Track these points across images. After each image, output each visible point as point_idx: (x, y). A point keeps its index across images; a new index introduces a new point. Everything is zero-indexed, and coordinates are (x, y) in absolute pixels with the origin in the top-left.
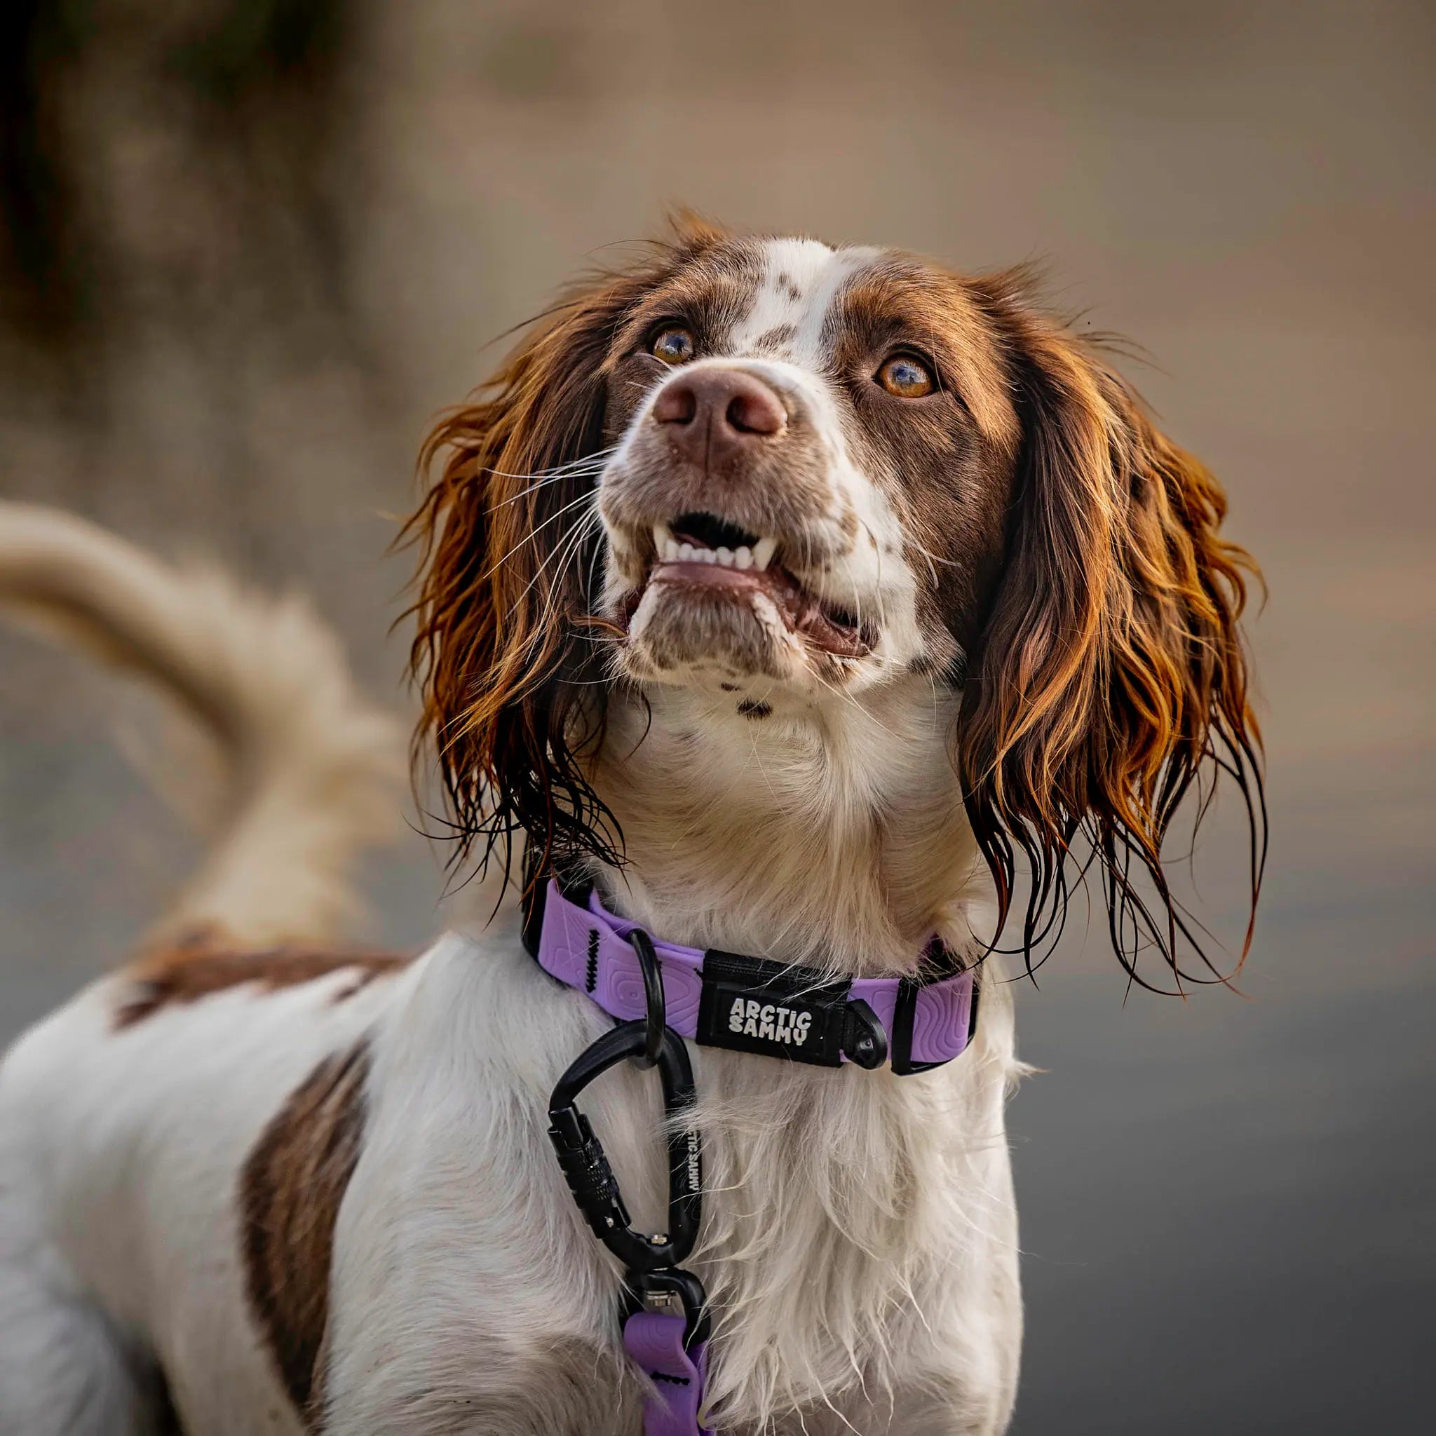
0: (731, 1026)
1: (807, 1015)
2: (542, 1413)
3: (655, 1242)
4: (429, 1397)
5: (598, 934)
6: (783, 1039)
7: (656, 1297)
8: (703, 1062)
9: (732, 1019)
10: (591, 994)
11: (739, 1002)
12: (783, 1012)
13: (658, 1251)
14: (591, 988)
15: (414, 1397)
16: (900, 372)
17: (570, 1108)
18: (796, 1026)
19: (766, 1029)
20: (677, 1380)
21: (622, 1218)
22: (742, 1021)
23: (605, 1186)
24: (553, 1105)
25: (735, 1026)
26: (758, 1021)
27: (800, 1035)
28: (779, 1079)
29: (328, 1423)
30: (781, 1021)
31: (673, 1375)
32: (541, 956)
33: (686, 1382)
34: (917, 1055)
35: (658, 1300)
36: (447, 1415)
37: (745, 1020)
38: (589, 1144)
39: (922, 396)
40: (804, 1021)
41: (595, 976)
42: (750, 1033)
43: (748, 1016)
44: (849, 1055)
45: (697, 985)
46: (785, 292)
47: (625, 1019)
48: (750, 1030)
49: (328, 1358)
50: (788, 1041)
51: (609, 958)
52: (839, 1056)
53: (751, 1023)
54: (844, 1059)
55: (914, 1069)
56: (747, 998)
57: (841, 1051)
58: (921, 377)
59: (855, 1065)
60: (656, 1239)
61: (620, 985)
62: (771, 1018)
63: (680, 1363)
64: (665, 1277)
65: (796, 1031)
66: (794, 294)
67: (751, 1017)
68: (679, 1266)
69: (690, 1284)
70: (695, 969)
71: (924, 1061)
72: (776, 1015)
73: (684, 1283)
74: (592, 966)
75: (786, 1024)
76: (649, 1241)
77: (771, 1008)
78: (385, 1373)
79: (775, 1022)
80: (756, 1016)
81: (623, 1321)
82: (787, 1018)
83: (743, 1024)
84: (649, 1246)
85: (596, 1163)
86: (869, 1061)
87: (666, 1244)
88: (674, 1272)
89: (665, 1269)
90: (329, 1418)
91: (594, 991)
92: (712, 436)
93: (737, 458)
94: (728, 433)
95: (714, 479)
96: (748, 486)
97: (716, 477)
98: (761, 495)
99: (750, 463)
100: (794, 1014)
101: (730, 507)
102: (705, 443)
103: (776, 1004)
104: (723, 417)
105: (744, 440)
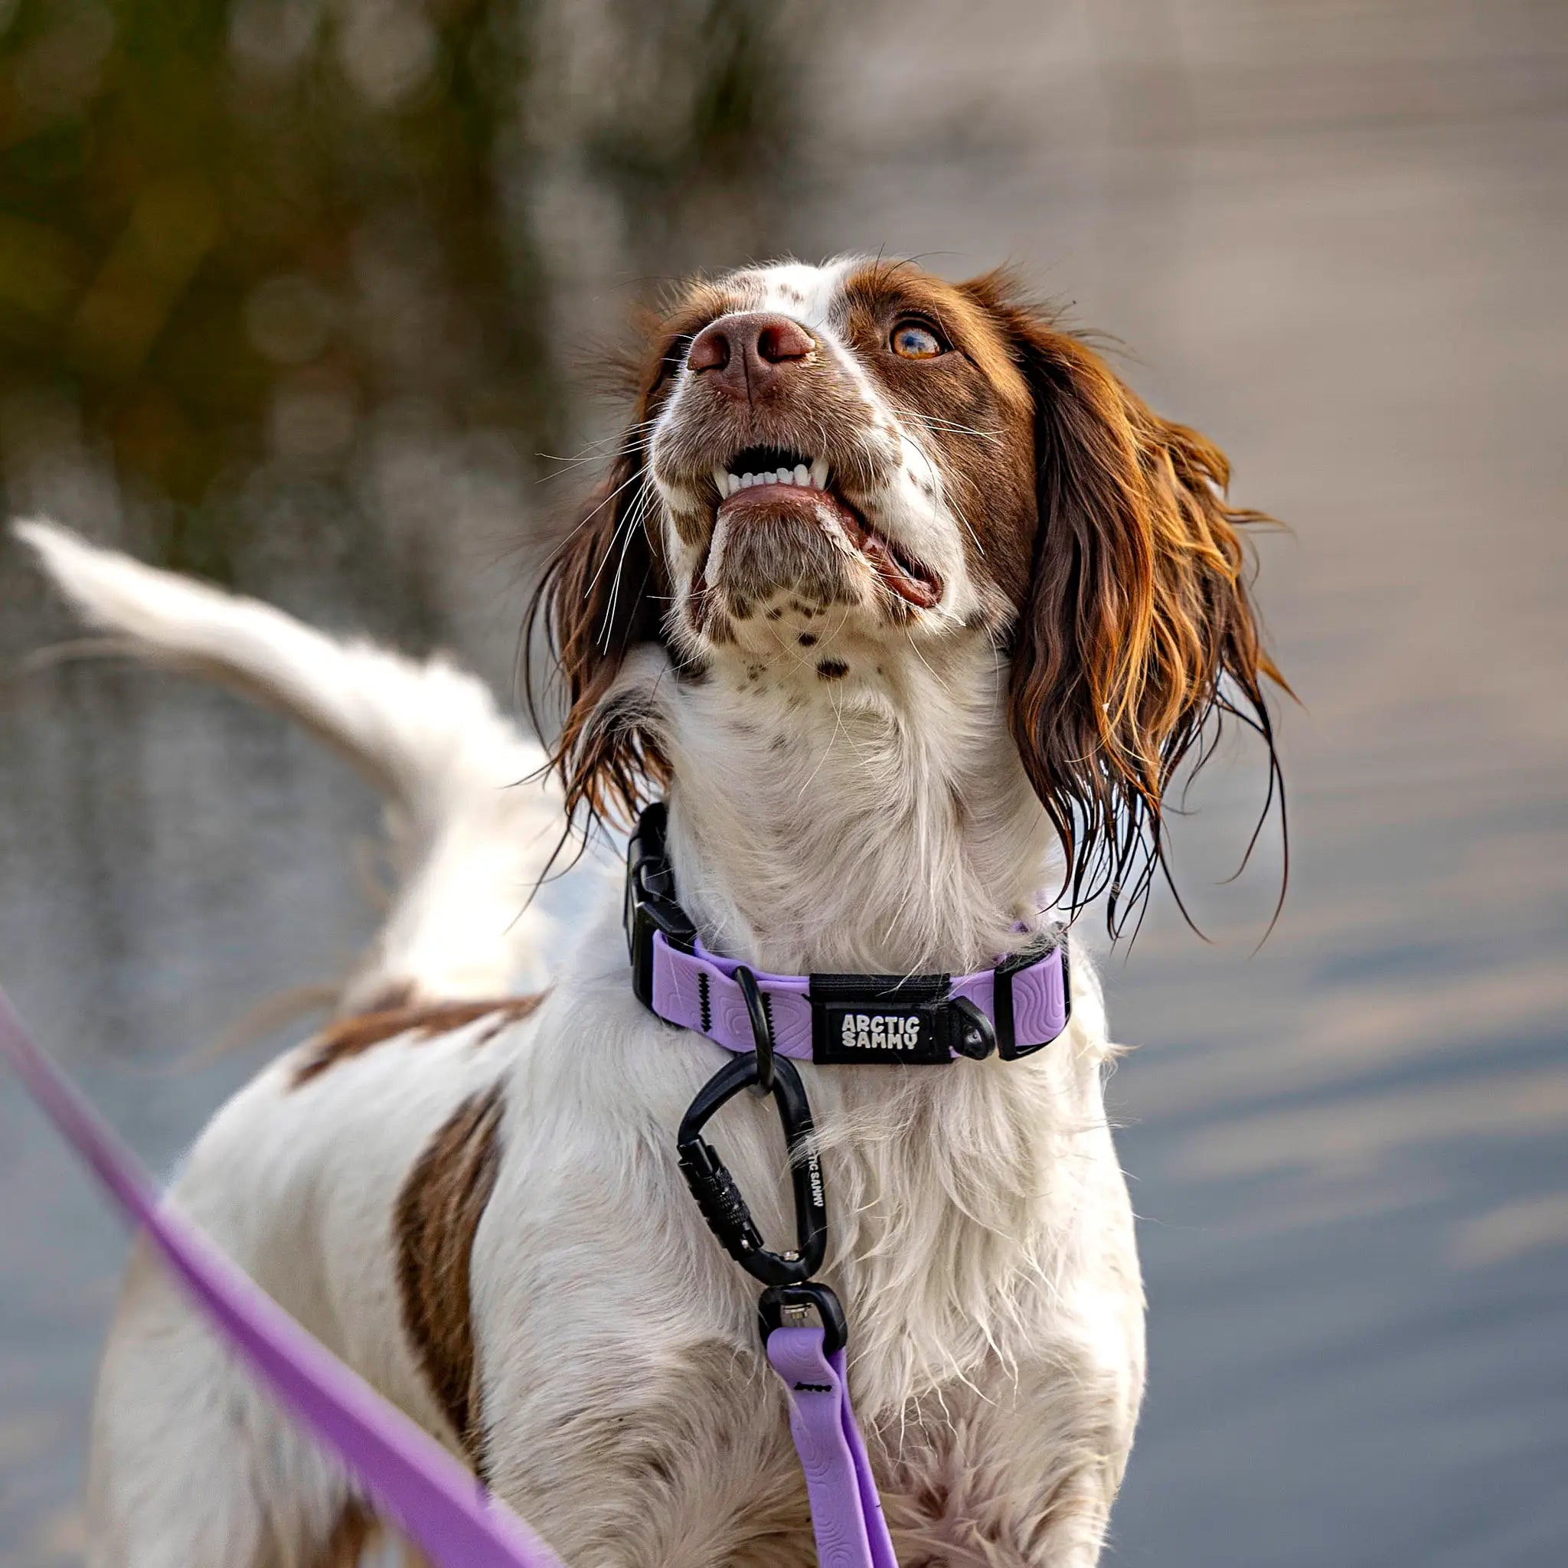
0: (844, 1042)
1: (915, 1020)
2: (690, 1421)
3: (787, 1259)
4: (582, 1417)
5: (707, 976)
6: (895, 1046)
7: (793, 1311)
9: (844, 1035)
10: (707, 1034)
11: (849, 1017)
12: (891, 1020)
13: (791, 1267)
14: (707, 1026)
15: (566, 1419)
16: (910, 343)
17: (698, 1140)
18: (905, 1032)
19: (878, 1039)
20: (819, 1388)
21: (755, 1238)
22: (854, 1035)
23: (736, 1212)
24: (681, 1139)
25: (848, 1041)
26: (870, 1033)
27: (910, 1039)
29: (490, 1449)
30: (891, 1029)
31: (815, 1383)
32: (655, 1005)
33: (828, 1388)
34: (1021, 1039)
35: (795, 1313)
36: (600, 1433)
37: (857, 1034)
38: (718, 1173)
39: (933, 356)
40: (913, 1026)
41: (709, 1016)
42: (863, 1045)
43: (859, 1030)
44: (959, 1050)
45: (806, 1009)
46: (789, 297)
47: (741, 1051)
48: (863, 1042)
49: (480, 1388)
50: (900, 1047)
51: (720, 997)
52: (949, 1051)
53: (863, 1035)
54: (954, 1054)
55: (1020, 1053)
56: (855, 1013)
57: (951, 1048)
58: (931, 344)
59: (966, 1058)
60: (788, 1256)
61: (734, 1020)
62: (881, 1028)
63: (822, 1370)
64: (801, 1291)
65: (906, 1036)
66: (797, 298)
67: (862, 1030)
68: (813, 1279)
69: (824, 1294)
70: (803, 995)
71: (1029, 1044)
72: (885, 1024)
73: (818, 1294)
74: (705, 1006)
75: (896, 1031)
76: (782, 1258)
77: (879, 1019)
78: (536, 1398)
79: (886, 1031)
80: (867, 1029)
81: (764, 1335)
82: (896, 1025)
83: (856, 1038)
84: (783, 1263)
85: (727, 1189)
86: (978, 1052)
87: (798, 1260)
88: (807, 1285)
89: (799, 1283)
90: (490, 1445)
91: (710, 1031)
92: (749, 370)
93: (776, 385)
94: (763, 365)
95: (760, 409)
96: (792, 408)
97: (760, 407)
98: (806, 414)
99: (789, 387)
100: (902, 1021)
101: (780, 432)
102: (744, 378)
103: (884, 1014)
104: (756, 351)
105: (779, 369)
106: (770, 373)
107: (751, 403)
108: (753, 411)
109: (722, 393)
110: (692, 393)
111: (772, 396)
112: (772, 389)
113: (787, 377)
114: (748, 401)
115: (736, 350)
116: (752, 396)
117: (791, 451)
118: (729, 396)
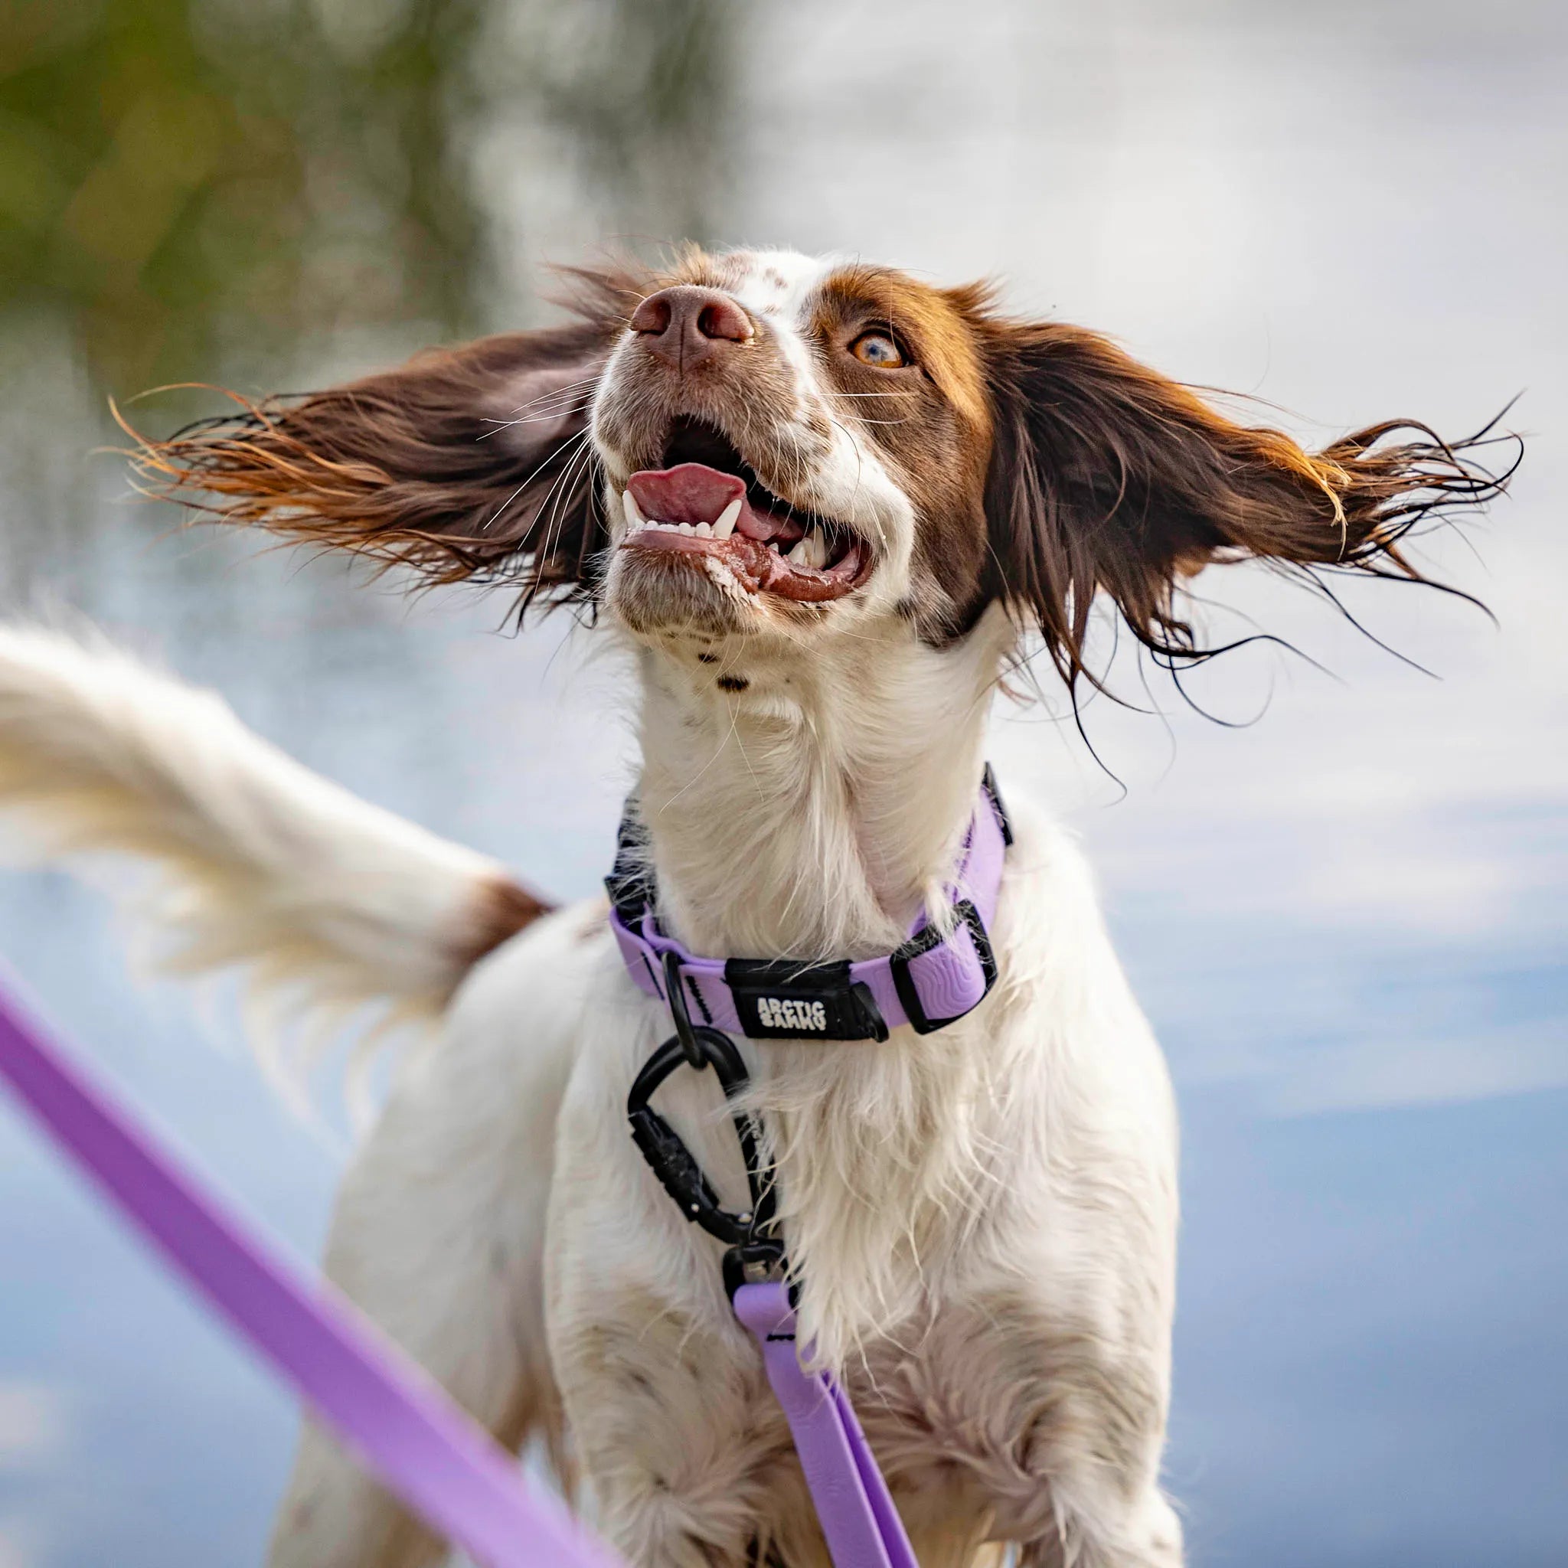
0: (764, 1022)
1: (818, 1005)
6: (808, 1026)
7: (755, 1268)
8: (751, 1051)
9: (762, 1017)
11: (762, 1001)
12: (799, 1004)
16: (873, 351)
17: (646, 1110)
18: (813, 1015)
19: (792, 1020)
22: (770, 1017)
24: (630, 1109)
25: (767, 1021)
26: (783, 1015)
27: (819, 1022)
28: (822, 1056)
30: (800, 1012)
34: (930, 1013)
37: (773, 1015)
39: (893, 367)
40: (818, 1010)
42: (781, 1026)
43: (773, 1012)
46: (771, 282)
48: (780, 1023)
50: (813, 1027)
53: (778, 1017)
56: (767, 997)
58: (892, 353)
60: (744, 1216)
62: (792, 1011)
65: (815, 1018)
66: (780, 283)
67: (776, 1013)
70: (721, 978)
72: (795, 1008)
75: (805, 1015)
76: (738, 1219)
77: (787, 1003)
79: (795, 1013)
80: (779, 1011)
81: (731, 1293)
82: (803, 1008)
83: (773, 1018)
92: (685, 340)
93: (710, 358)
94: (699, 338)
95: (689, 379)
96: (721, 382)
97: (690, 377)
98: (735, 390)
99: (722, 362)
100: (807, 1006)
101: (706, 402)
102: (679, 347)
103: (792, 999)
104: (695, 323)
105: (716, 344)
106: (706, 346)
107: (681, 371)
108: (682, 379)
109: (655, 359)
110: (629, 354)
111: (706, 369)
112: (705, 361)
113: (723, 353)
114: (678, 370)
115: (677, 319)
116: (684, 365)
117: (713, 423)
118: (661, 361)
